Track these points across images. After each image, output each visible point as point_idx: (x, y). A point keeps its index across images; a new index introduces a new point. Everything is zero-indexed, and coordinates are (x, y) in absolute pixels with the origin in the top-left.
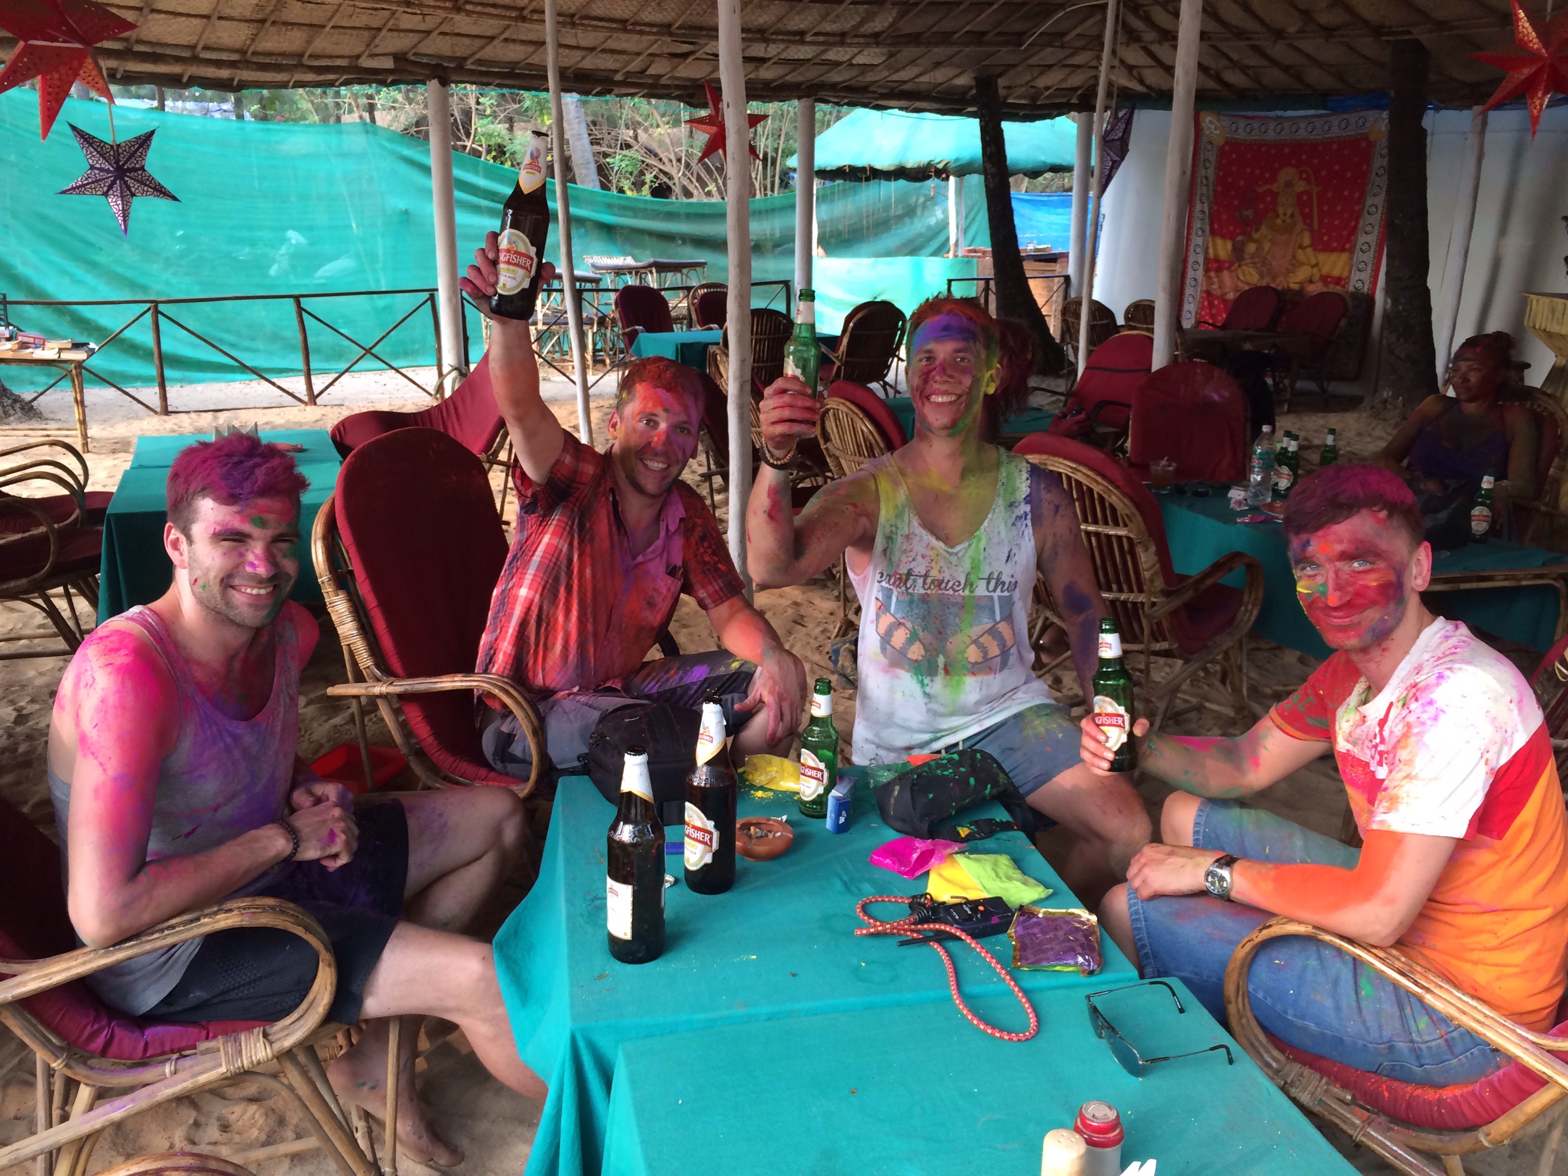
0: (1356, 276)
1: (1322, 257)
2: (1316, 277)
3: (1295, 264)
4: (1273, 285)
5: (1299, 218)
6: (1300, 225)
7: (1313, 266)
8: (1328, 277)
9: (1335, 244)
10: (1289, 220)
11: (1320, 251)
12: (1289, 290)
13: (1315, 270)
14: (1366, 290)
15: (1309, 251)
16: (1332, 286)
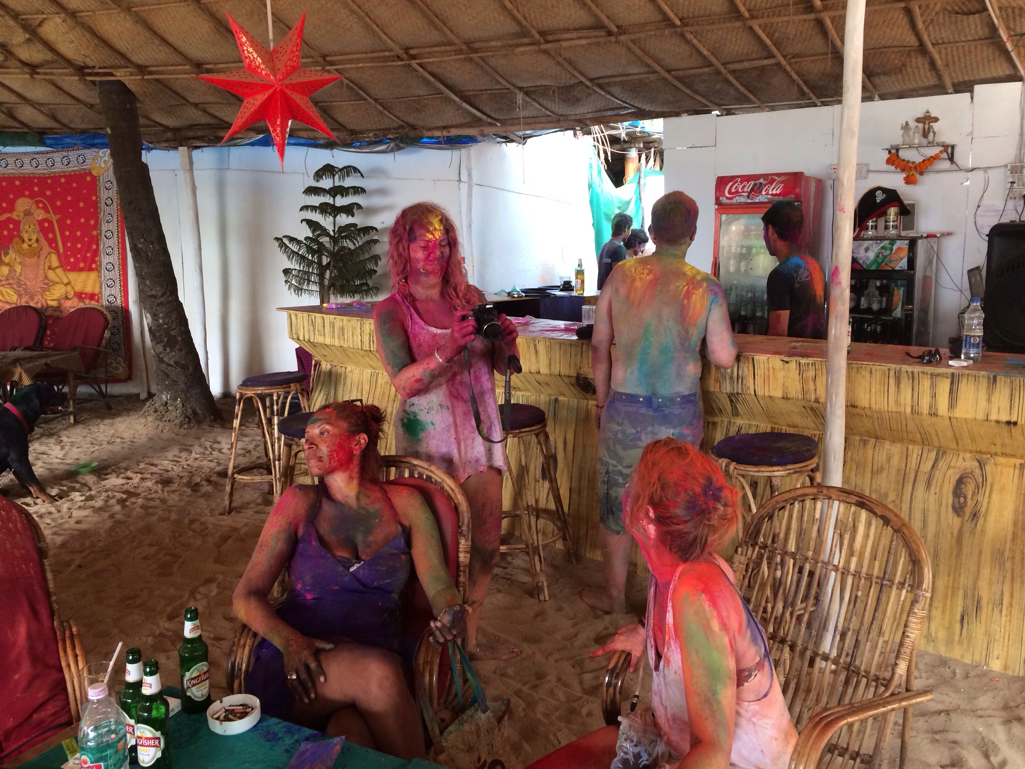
0: (106, 292)
1: (72, 276)
2: (71, 295)
3: (48, 284)
4: (32, 304)
5: (44, 243)
6: (46, 248)
7: (66, 285)
8: (82, 293)
9: (82, 265)
10: (35, 245)
11: (70, 270)
12: (48, 307)
13: (69, 288)
14: (119, 302)
15: (59, 271)
16: (87, 301)
